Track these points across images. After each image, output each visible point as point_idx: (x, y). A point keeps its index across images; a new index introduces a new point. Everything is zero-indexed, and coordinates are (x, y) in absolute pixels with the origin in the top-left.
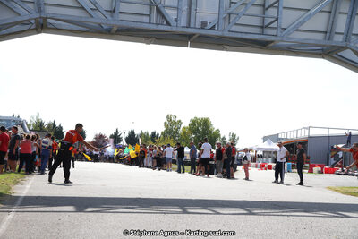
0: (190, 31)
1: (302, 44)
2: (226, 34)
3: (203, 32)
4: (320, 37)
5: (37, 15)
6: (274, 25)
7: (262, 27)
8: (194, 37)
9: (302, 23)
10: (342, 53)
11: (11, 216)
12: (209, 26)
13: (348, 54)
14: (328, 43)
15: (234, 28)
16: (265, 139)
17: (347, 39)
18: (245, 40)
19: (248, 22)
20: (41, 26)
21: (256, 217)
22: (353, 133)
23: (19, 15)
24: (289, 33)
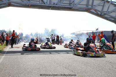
0: (50, 5)
1: (81, 8)
2: (60, 6)
3: (54, 5)
4: (85, 6)
5: (8, 2)
6: (73, 3)
7: (70, 4)
8: (51, 7)
9: (80, 3)
11: (3, 56)
12: (55, 4)
13: (93, 11)
14: (87, 8)
15: (62, 4)
16: (71, 34)
17: (92, 7)
18: (65, 7)
19: (66, 3)
20: (9, 5)
21: (70, 54)
22: (94, 31)
23: (3, 2)
24: (77, 5)
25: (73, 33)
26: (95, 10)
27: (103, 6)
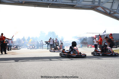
1: (85, 6)
3: (53, 2)
7: (72, 0)
8: (50, 4)
12: (55, 0)
15: (63, 1)
17: (99, 4)
24: (81, 2)
26: (103, 8)
27: (113, 3)
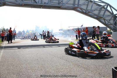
0: (41, 4)
1: (68, 7)
2: (51, 5)
3: (45, 5)
4: (72, 5)
5: (3, 1)
6: (62, 3)
7: (59, 3)
8: (43, 6)
9: (68, 2)
10: (77, 9)
12: (46, 3)
13: (79, 9)
14: (74, 7)
15: (52, 4)
16: (60, 30)
17: (78, 6)
19: (55, 2)
20: (4, 4)
21: (61, 47)
24: (65, 5)
25: (61, 30)
26: (81, 9)
27: (87, 5)
